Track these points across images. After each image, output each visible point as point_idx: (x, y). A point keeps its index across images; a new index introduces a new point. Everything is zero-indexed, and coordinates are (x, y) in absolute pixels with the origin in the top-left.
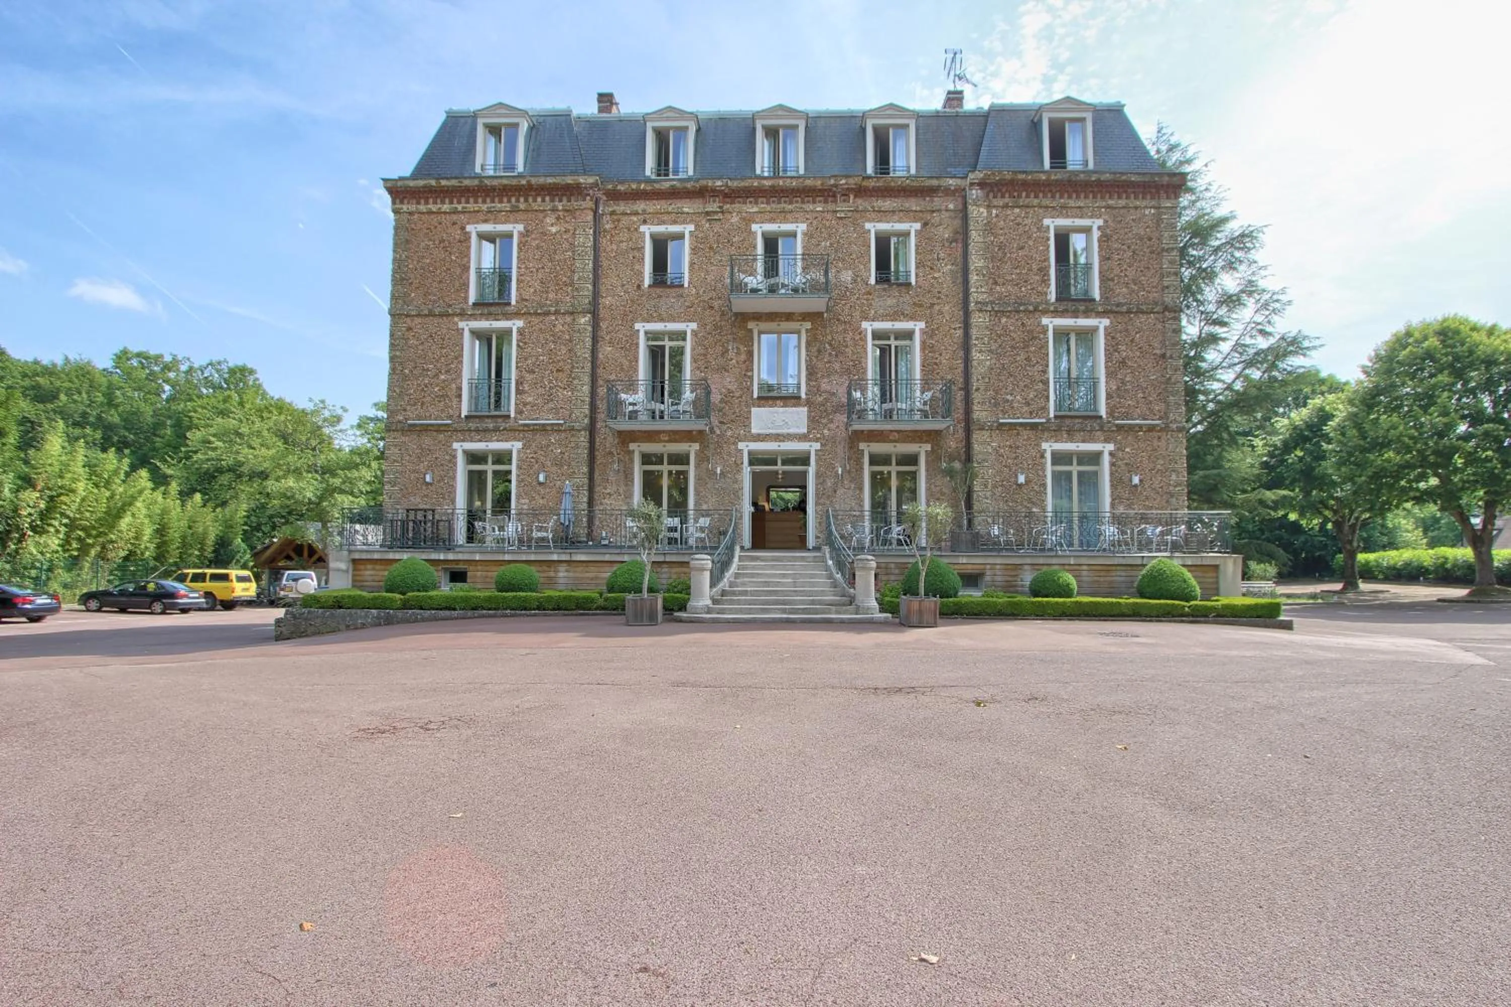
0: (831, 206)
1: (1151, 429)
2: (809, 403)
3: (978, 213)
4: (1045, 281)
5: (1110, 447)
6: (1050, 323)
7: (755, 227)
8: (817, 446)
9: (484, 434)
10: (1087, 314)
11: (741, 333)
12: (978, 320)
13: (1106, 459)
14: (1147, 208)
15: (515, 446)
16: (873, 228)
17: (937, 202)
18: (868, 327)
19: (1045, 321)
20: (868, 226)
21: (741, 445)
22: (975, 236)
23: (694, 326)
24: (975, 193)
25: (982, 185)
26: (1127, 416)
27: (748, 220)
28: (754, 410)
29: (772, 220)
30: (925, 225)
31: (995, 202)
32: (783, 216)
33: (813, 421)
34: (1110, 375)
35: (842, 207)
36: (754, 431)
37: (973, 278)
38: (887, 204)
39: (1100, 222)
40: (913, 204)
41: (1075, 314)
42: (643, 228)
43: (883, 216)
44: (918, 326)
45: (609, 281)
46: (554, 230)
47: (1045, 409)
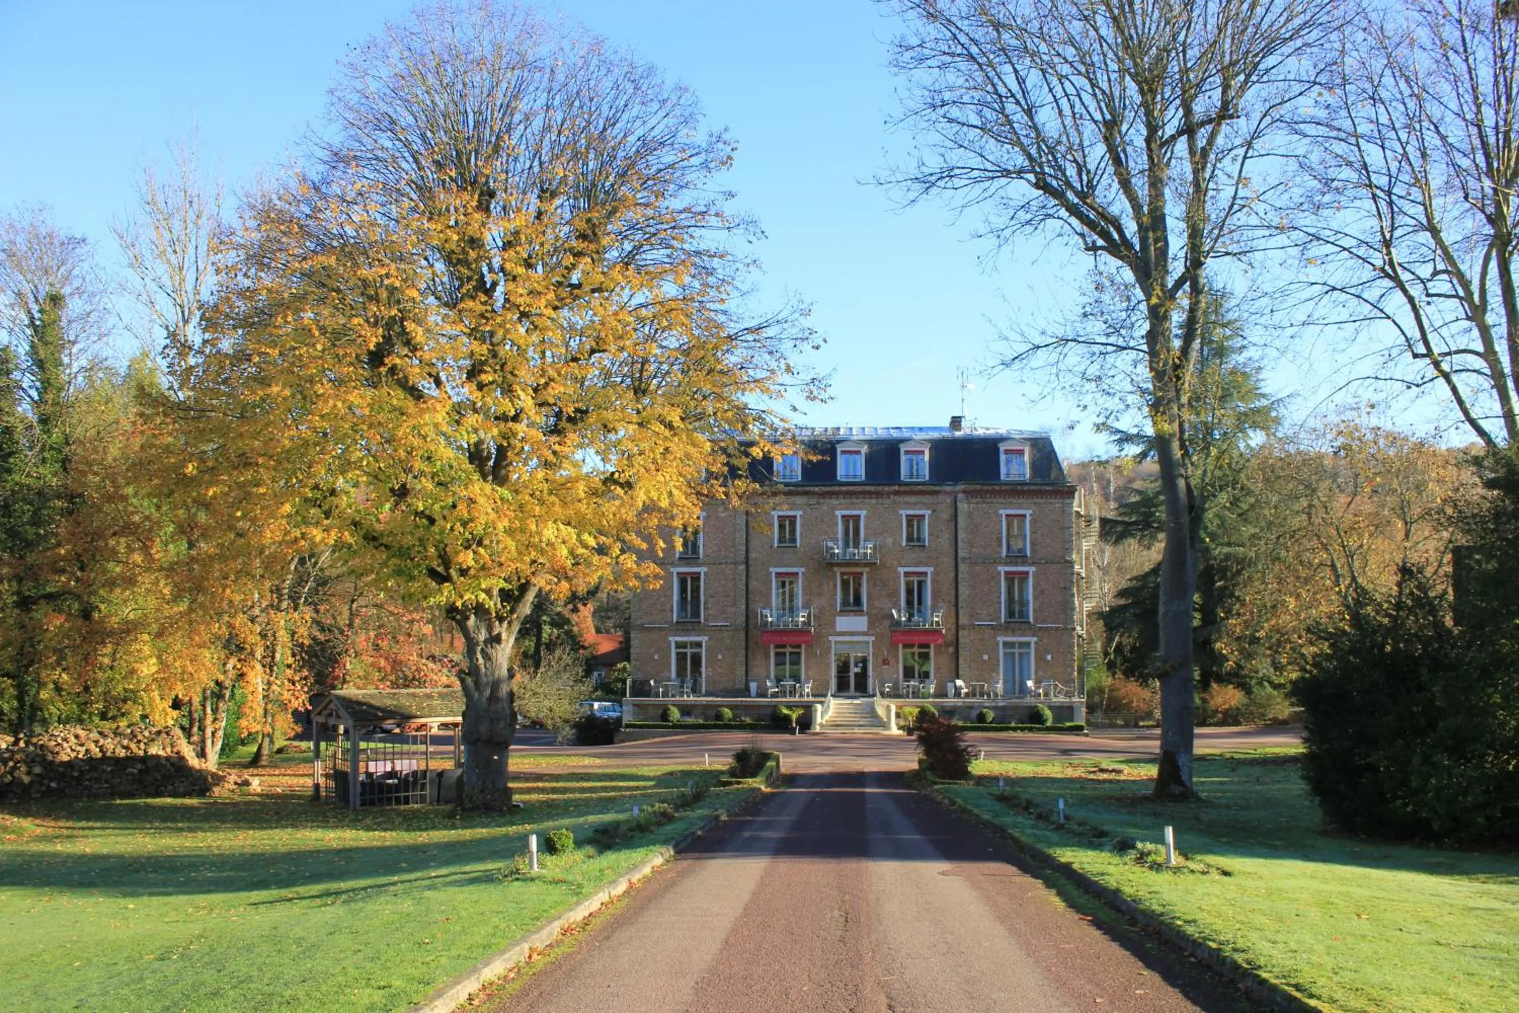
0: (880, 501)
1: (1057, 629)
2: (868, 614)
3: (963, 507)
4: (1000, 545)
5: (1035, 639)
6: (1002, 569)
7: (837, 512)
8: (873, 638)
9: (686, 632)
10: (1024, 563)
11: (830, 574)
12: (962, 567)
13: (1033, 646)
14: (1057, 504)
15: (704, 639)
16: (904, 513)
17: (941, 497)
18: (902, 570)
19: (999, 568)
20: (901, 512)
21: (831, 638)
22: (960, 519)
23: (803, 570)
24: (960, 496)
25: (964, 492)
26: (1044, 621)
27: (834, 509)
28: (838, 619)
29: (847, 509)
30: (934, 511)
31: (973, 501)
32: (853, 506)
33: (871, 624)
34: (1035, 598)
35: (887, 502)
36: (838, 630)
37: (960, 544)
38: (913, 499)
39: (1031, 512)
40: (927, 499)
41: (1016, 564)
42: (773, 513)
43: (909, 505)
44: (930, 570)
45: (755, 543)
46: (723, 515)
47: (1000, 618)
